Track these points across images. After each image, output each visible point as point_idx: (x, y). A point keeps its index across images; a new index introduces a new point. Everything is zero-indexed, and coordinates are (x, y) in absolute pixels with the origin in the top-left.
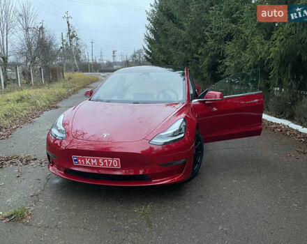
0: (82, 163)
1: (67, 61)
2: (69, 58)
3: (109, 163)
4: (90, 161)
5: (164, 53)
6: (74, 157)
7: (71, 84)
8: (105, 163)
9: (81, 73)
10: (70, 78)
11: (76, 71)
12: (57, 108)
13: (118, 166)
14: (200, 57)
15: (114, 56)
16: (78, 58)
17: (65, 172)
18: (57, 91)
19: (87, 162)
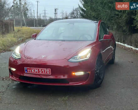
0: (30, 71)
1: (17, 17)
2: (18, 14)
3: (45, 71)
4: (34, 71)
5: (94, 11)
6: (25, 68)
7: (20, 35)
8: (42, 72)
9: (28, 28)
10: (19, 31)
11: (23, 25)
12: (10, 51)
13: (50, 73)
14: (120, 14)
15: (56, 14)
16: (25, 15)
17: (19, 78)
18: (10, 39)
19: (33, 71)
